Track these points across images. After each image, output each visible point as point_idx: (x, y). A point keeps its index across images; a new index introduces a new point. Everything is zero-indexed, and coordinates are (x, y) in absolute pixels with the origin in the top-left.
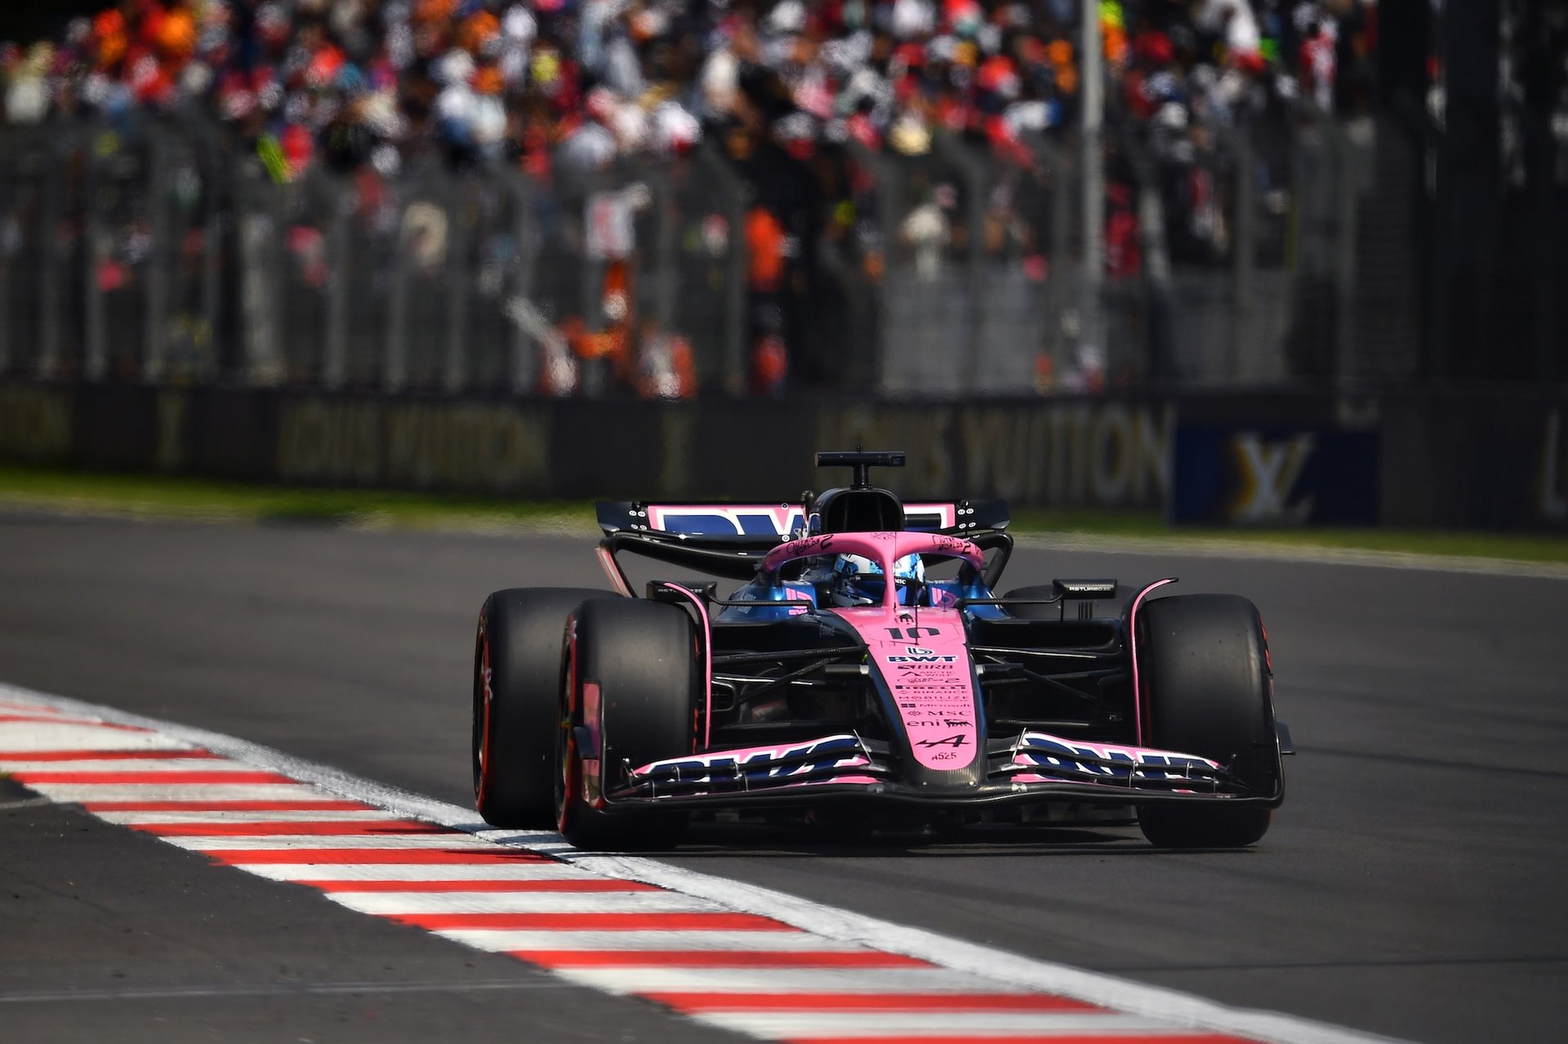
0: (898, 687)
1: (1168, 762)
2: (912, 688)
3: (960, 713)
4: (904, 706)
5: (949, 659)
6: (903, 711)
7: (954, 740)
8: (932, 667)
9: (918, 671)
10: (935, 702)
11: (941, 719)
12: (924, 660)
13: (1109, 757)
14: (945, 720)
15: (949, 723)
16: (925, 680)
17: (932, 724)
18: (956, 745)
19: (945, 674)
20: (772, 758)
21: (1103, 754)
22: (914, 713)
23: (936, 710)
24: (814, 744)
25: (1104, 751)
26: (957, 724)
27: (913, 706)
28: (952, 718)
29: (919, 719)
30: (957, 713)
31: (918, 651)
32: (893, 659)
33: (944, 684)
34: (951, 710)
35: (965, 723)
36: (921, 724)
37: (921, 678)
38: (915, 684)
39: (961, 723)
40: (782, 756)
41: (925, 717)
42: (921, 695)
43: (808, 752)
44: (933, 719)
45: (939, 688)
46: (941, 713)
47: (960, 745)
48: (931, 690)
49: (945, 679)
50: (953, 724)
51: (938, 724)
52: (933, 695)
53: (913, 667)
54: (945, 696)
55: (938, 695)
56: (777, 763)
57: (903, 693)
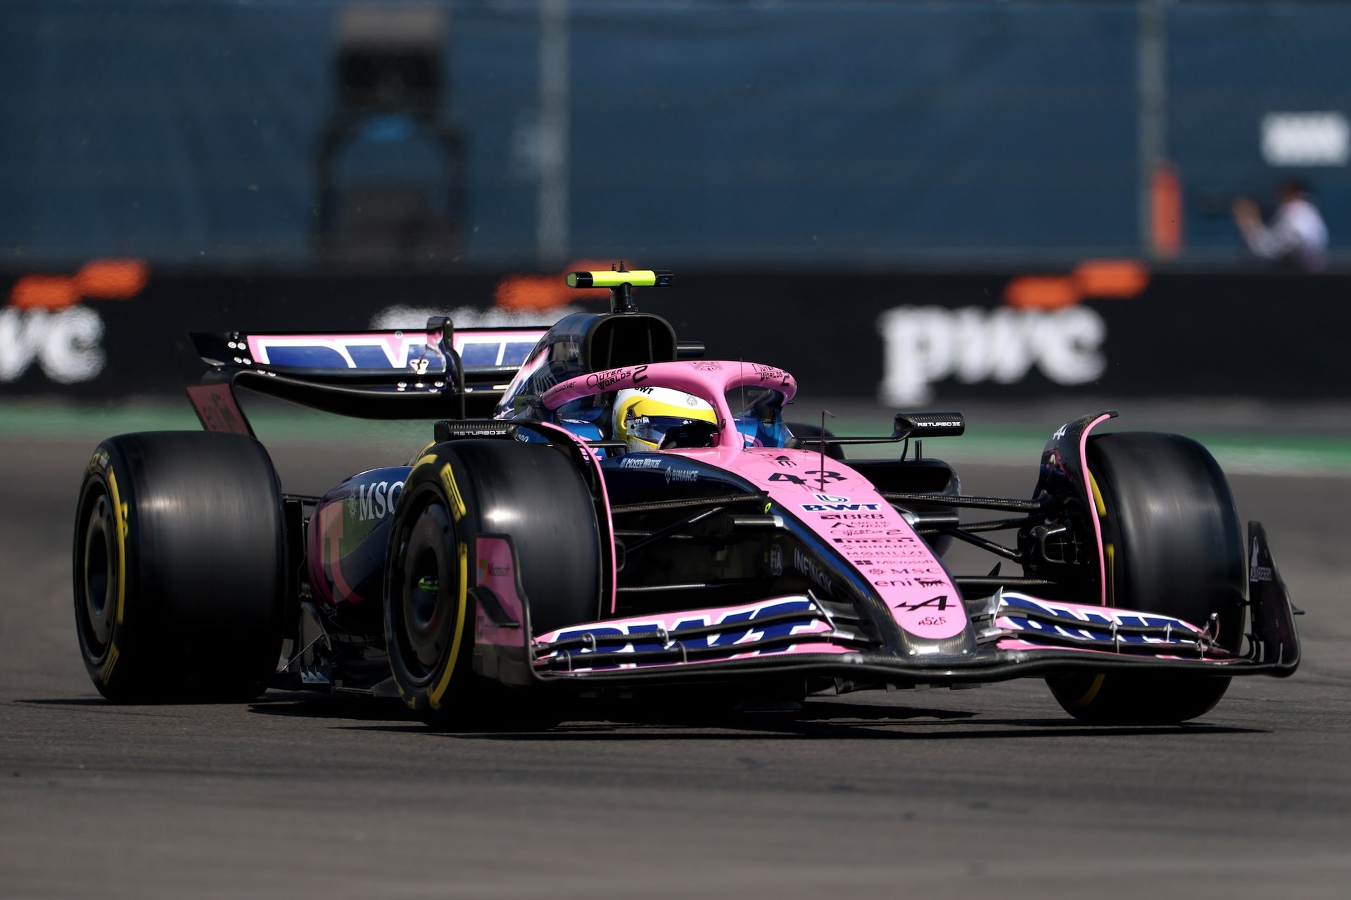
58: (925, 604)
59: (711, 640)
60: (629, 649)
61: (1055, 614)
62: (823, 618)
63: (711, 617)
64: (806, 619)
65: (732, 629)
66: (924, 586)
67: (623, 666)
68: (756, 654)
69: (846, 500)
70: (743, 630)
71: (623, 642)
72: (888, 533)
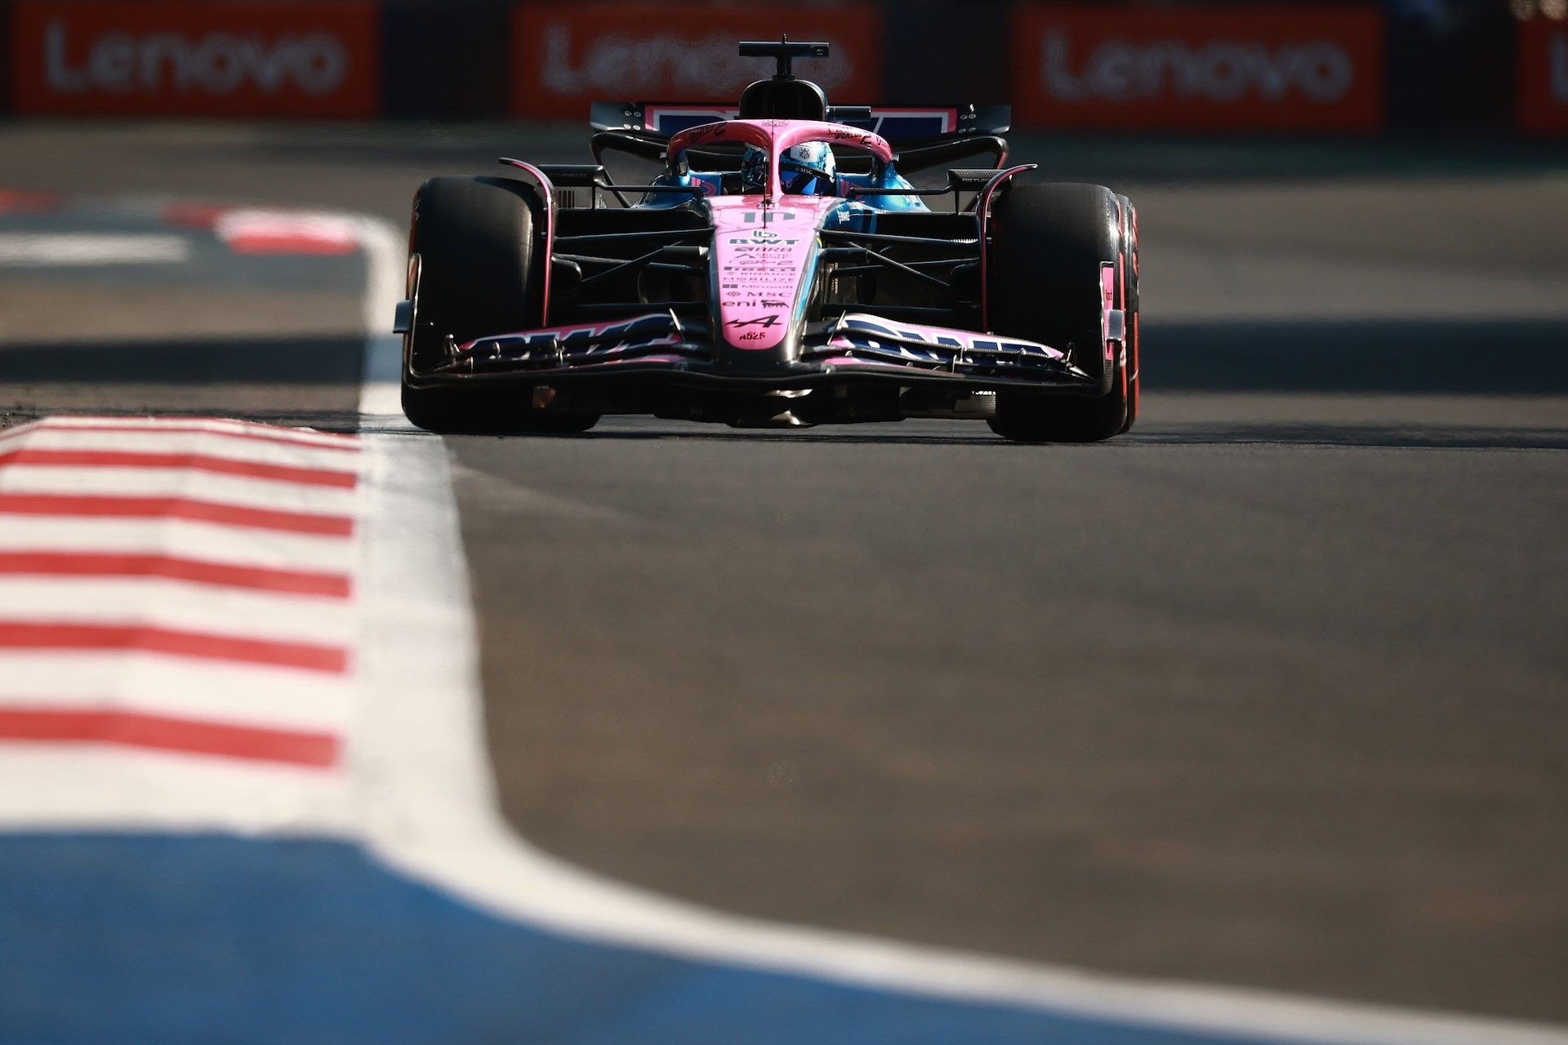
0: (726, 268)
1: (1000, 349)
2: (741, 270)
3: (780, 295)
4: (726, 286)
5: (791, 242)
6: (723, 292)
7: (766, 321)
8: (771, 249)
9: (753, 253)
10: (758, 283)
11: (759, 300)
12: (766, 243)
13: (936, 342)
14: (762, 301)
15: (765, 303)
16: (757, 262)
17: (748, 304)
18: (767, 325)
19: (781, 256)
20: (591, 335)
21: (931, 338)
22: (734, 294)
23: (756, 291)
24: (631, 322)
25: (931, 335)
26: (773, 305)
27: (735, 286)
28: (770, 299)
29: (736, 299)
30: (777, 294)
31: (763, 235)
32: (733, 241)
33: (775, 265)
34: (772, 291)
35: (782, 304)
36: (737, 304)
37: (754, 260)
38: (746, 266)
39: (777, 305)
40: (600, 334)
41: (743, 298)
42: (748, 277)
43: (625, 330)
44: (750, 299)
45: (768, 270)
46: (760, 294)
47: (771, 326)
48: (759, 272)
49: (778, 261)
50: (769, 304)
51: (754, 304)
52: (759, 277)
53: (751, 249)
54: (771, 278)
55: (764, 277)
56: (595, 340)
57: (730, 274)
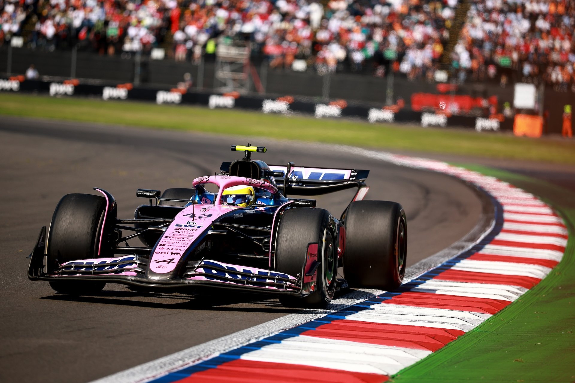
58: (164, 261)
59: (107, 268)
60: (84, 269)
61: (226, 268)
62: (136, 263)
63: (108, 260)
64: (131, 264)
65: (112, 265)
66: (171, 254)
67: (77, 275)
68: (113, 274)
69: (195, 224)
70: (115, 266)
71: (82, 267)
72: (188, 236)
